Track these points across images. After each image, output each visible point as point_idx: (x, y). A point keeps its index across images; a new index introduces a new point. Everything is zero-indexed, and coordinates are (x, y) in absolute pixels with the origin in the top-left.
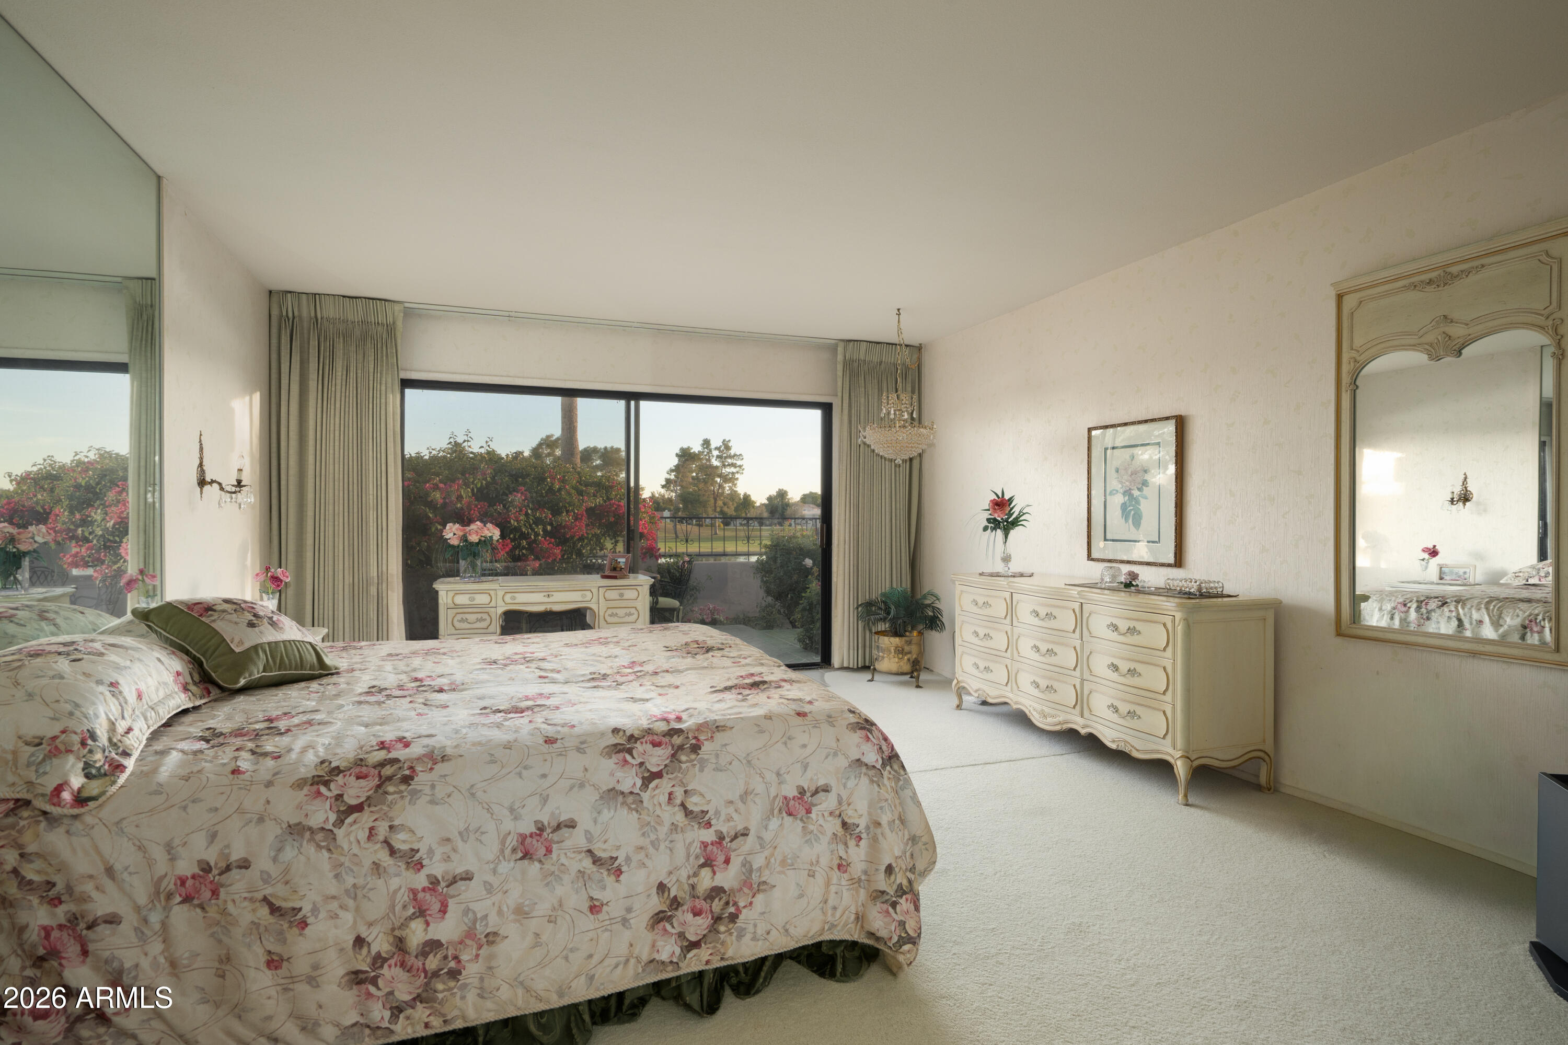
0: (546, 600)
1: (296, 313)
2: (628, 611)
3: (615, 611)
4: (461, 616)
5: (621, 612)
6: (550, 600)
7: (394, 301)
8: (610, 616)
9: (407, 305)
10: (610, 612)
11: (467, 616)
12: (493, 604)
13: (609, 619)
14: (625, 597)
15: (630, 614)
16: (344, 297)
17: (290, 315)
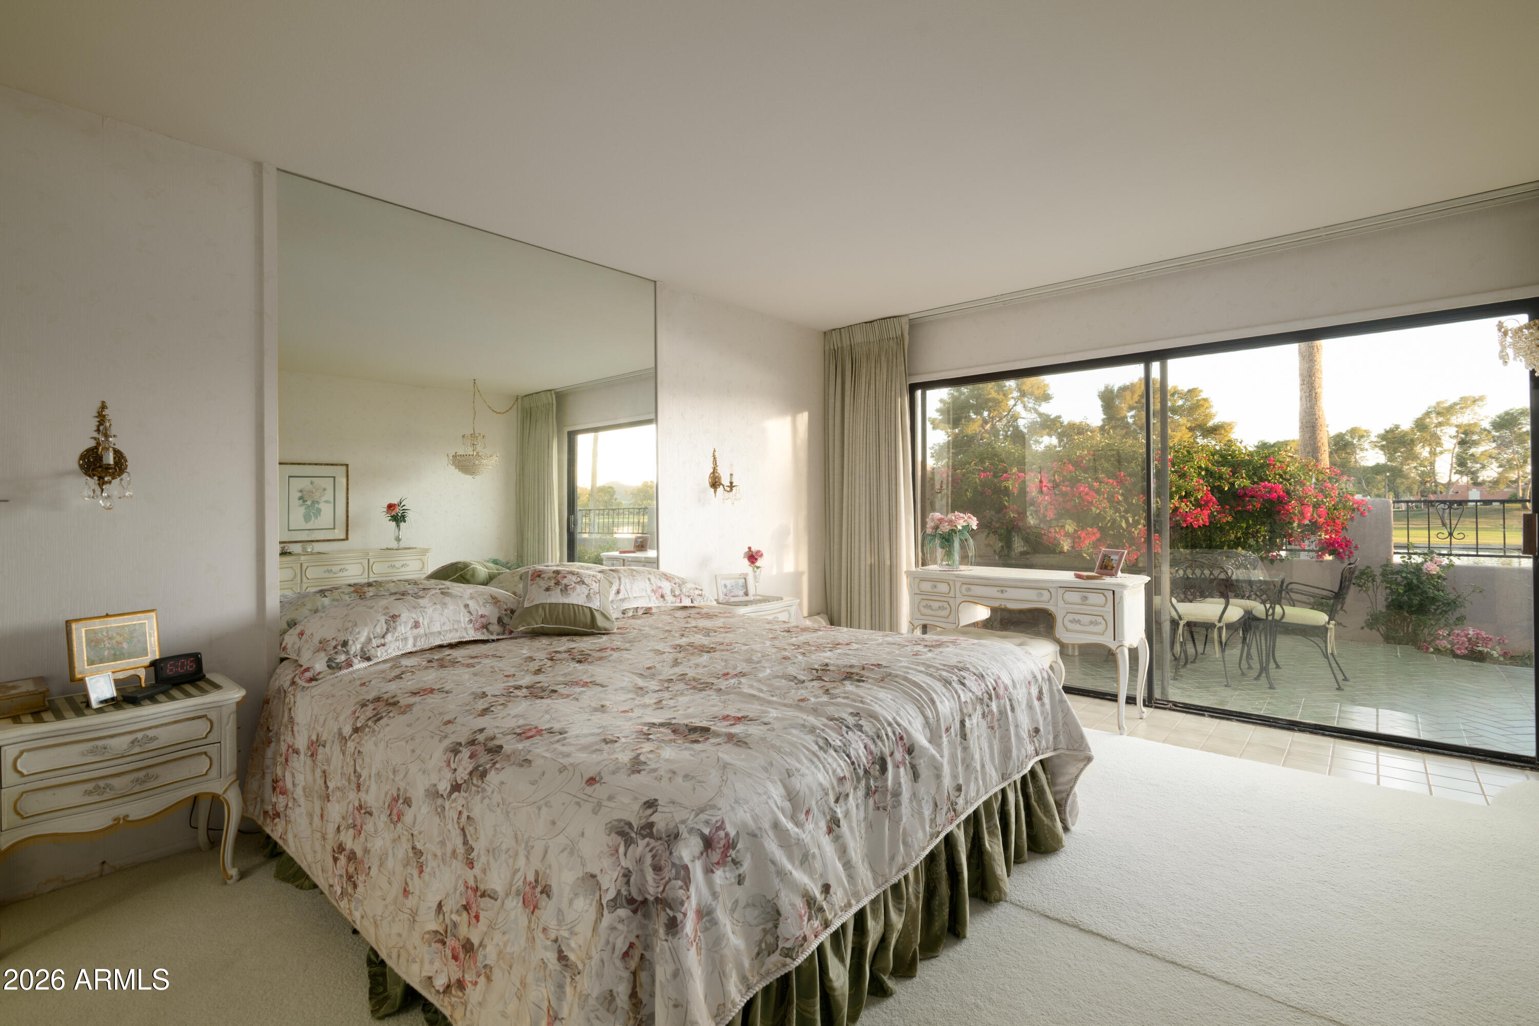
0: (1000, 595)
1: (839, 345)
2: (1093, 618)
3: (1077, 617)
4: (926, 602)
5: (1085, 619)
6: (1005, 596)
7: (900, 316)
8: (1071, 621)
9: (912, 317)
10: (1070, 617)
11: (931, 603)
12: (952, 594)
13: (1070, 626)
14: (1090, 601)
15: (1096, 623)
16: (866, 323)
17: (836, 348)
